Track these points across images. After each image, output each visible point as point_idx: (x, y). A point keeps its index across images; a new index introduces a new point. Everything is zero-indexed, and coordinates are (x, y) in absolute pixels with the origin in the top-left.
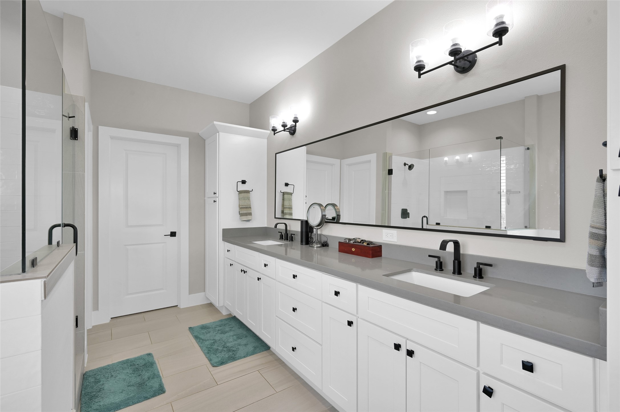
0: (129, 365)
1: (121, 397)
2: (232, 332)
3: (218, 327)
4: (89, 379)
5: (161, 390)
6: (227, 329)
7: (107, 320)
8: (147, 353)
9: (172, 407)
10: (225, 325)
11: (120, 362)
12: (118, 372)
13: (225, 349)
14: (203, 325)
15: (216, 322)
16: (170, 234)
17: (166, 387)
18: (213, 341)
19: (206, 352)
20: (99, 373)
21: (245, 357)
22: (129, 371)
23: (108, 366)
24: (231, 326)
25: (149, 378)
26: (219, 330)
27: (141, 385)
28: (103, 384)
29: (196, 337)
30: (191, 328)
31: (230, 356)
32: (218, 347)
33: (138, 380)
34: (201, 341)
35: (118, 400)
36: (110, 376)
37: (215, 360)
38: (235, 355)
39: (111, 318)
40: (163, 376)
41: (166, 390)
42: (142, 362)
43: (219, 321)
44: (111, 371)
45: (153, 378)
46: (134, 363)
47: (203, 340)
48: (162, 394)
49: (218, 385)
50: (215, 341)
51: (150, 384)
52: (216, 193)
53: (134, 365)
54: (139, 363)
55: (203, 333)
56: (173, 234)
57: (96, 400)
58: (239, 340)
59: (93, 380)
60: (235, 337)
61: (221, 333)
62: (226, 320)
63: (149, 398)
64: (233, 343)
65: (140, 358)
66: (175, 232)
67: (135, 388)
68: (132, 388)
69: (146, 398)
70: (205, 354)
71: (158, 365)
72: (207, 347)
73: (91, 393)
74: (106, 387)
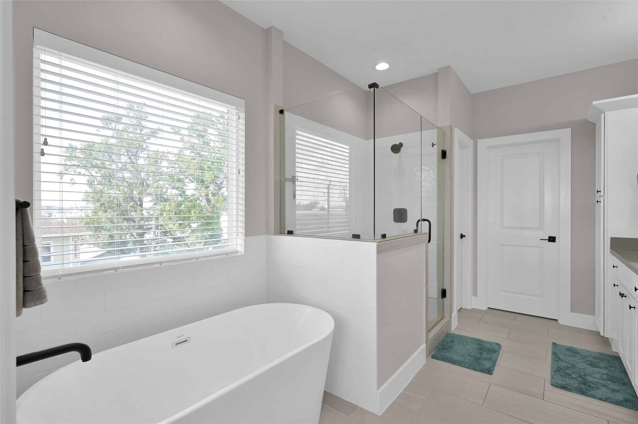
0: (478, 343)
1: (460, 358)
2: (606, 370)
3: (591, 357)
4: (449, 337)
5: (489, 371)
6: (602, 365)
7: (484, 308)
8: (496, 342)
9: (490, 386)
10: (602, 360)
11: (473, 338)
12: (468, 343)
13: (580, 379)
14: (572, 347)
15: (592, 352)
16: (548, 239)
17: (495, 372)
18: (571, 366)
19: (554, 369)
20: (456, 338)
21: (600, 399)
22: (475, 347)
23: (465, 336)
24: (610, 365)
25: (485, 358)
26: (588, 360)
27: (477, 359)
28: (454, 345)
29: (554, 354)
30: (555, 343)
31: (580, 388)
32: (572, 374)
33: (478, 355)
34: (557, 359)
35: (457, 359)
36: (462, 343)
37: (559, 380)
38: (587, 390)
39: (488, 308)
40: (498, 364)
41: (494, 374)
42: (488, 346)
43: (598, 353)
44: (464, 340)
45: (488, 360)
46: (482, 344)
47: (559, 359)
48: (488, 374)
49: (543, 400)
50: (574, 366)
51: (483, 362)
52: (600, 192)
53: (482, 345)
54: (486, 346)
55: (566, 354)
56: (552, 239)
57: (445, 351)
58: (609, 382)
59: (450, 339)
60: (605, 377)
61: (589, 364)
62: (609, 357)
63: (477, 371)
64: (597, 380)
65: (490, 343)
66: (555, 238)
67: (472, 359)
68: (470, 358)
69: (474, 369)
70: (552, 370)
71: (500, 355)
72: (558, 367)
73: (445, 345)
74: (455, 347)
